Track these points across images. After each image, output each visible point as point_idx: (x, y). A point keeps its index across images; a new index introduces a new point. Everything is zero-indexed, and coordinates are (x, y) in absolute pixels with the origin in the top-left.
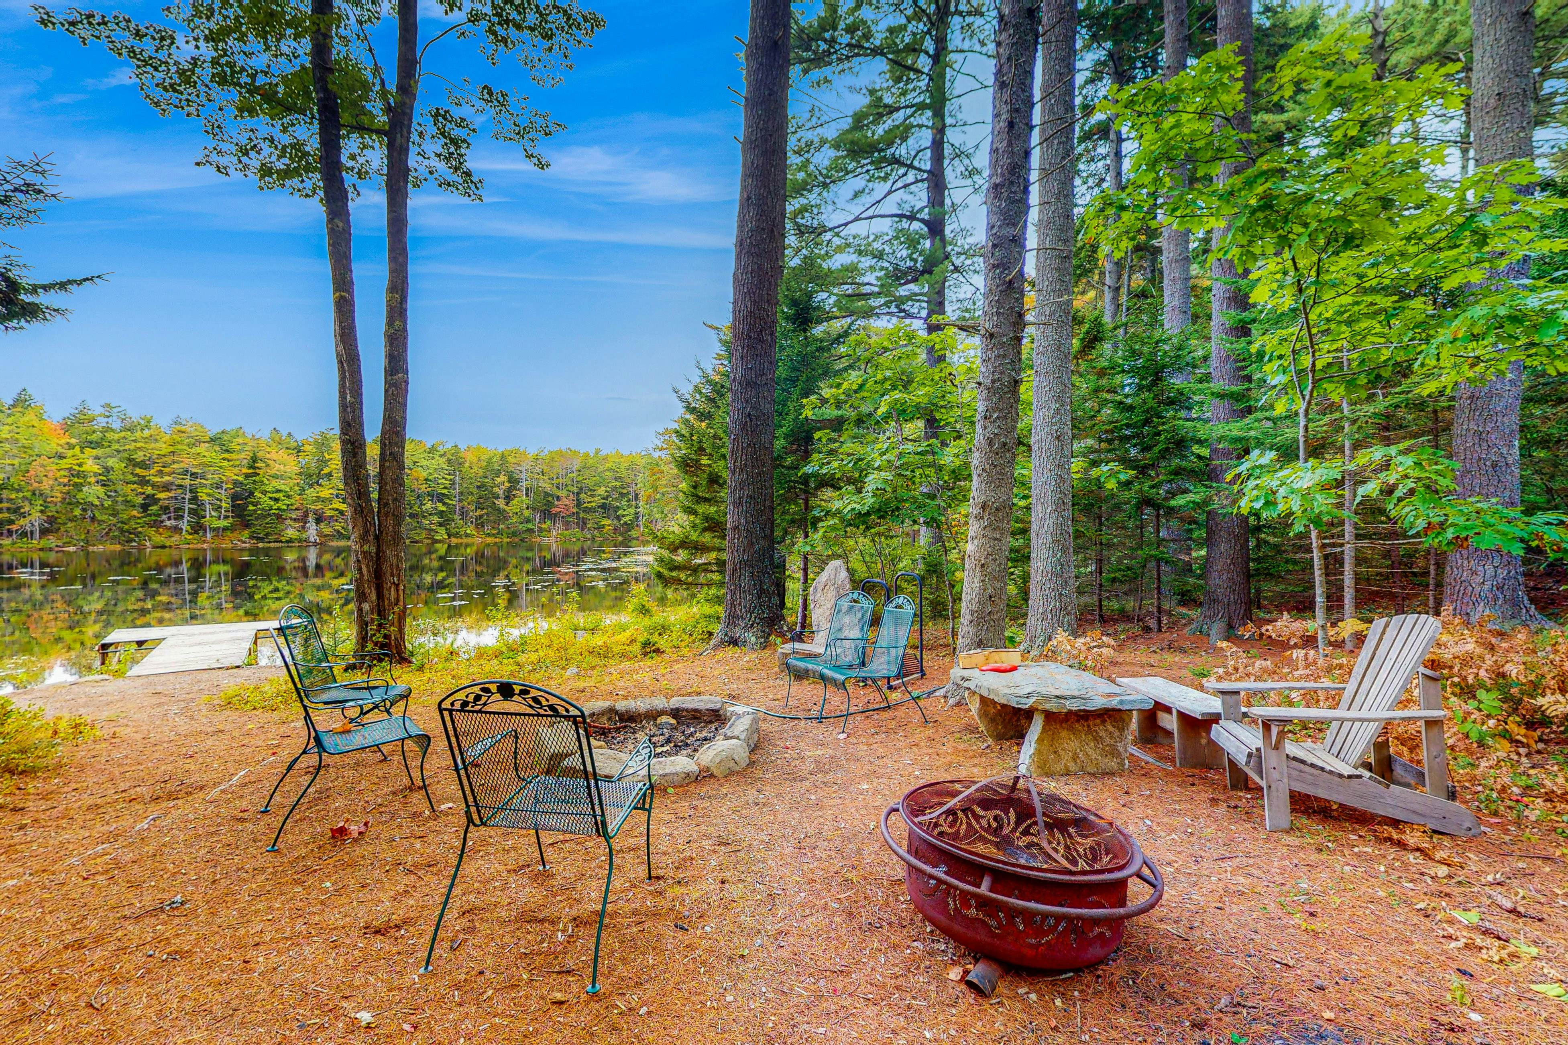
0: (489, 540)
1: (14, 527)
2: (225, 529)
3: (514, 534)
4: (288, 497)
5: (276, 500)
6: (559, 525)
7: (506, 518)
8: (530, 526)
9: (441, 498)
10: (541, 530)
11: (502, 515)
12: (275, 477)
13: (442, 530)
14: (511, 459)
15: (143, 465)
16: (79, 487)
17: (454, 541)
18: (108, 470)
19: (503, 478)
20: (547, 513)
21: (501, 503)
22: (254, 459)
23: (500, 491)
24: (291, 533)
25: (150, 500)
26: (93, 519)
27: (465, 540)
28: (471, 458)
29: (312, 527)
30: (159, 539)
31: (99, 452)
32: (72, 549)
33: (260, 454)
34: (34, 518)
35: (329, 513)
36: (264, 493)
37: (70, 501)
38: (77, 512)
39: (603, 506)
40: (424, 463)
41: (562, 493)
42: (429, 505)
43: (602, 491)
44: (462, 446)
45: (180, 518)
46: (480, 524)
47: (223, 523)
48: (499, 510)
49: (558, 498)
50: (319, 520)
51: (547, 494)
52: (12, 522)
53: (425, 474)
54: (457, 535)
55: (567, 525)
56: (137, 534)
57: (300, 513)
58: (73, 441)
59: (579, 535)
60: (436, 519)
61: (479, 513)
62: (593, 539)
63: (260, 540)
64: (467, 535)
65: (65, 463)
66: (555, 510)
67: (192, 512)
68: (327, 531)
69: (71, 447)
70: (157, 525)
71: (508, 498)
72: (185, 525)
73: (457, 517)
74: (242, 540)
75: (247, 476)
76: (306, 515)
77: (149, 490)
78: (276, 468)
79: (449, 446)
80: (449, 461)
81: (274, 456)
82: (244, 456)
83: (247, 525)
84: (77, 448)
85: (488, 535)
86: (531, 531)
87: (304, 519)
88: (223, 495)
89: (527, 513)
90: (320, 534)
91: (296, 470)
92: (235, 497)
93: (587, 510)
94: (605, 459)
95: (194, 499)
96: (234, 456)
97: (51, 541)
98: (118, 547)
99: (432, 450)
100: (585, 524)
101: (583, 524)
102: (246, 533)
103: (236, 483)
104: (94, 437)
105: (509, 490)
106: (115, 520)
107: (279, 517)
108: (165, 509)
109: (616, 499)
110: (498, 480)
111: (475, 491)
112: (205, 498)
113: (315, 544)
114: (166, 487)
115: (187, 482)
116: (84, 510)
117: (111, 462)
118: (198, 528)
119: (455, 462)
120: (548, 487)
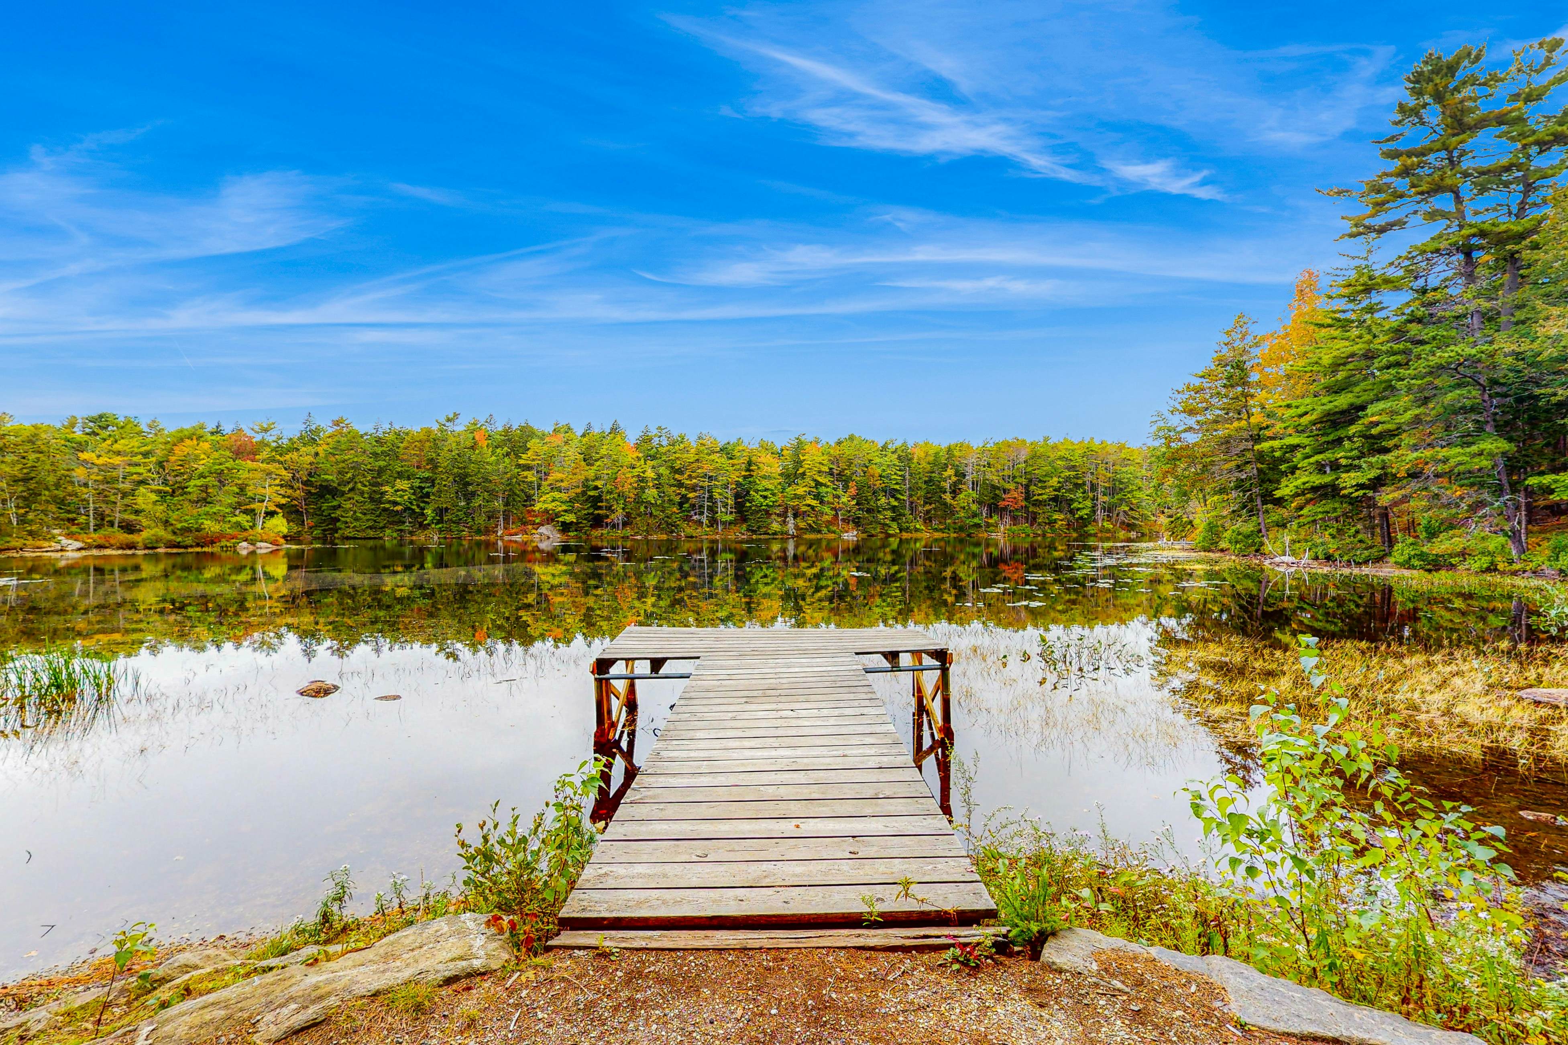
0: (938, 535)
1: (609, 521)
2: (730, 523)
3: (961, 529)
4: (774, 494)
5: (765, 497)
6: (1007, 519)
7: (953, 513)
8: (976, 520)
9: (893, 493)
10: (988, 525)
11: (948, 511)
12: (764, 477)
13: (894, 525)
14: (957, 453)
15: (679, 471)
16: (643, 489)
17: (905, 535)
18: (659, 476)
19: (950, 472)
20: (994, 508)
21: (948, 497)
22: (750, 463)
23: (947, 485)
24: (775, 526)
25: (684, 499)
26: (651, 514)
27: (915, 535)
28: (919, 453)
29: (790, 520)
30: (690, 531)
31: (654, 463)
32: (639, 537)
33: (754, 459)
34: (618, 515)
35: (804, 509)
36: (757, 491)
37: (639, 501)
38: (642, 509)
39: (1055, 499)
40: (877, 460)
41: (1010, 486)
42: (883, 500)
43: (1054, 482)
44: (910, 444)
45: (702, 513)
46: (928, 520)
47: (729, 518)
48: (945, 504)
49: (1005, 491)
50: (796, 515)
51: (994, 487)
52: (607, 517)
53: (879, 471)
54: (907, 530)
55: (1015, 519)
56: (676, 526)
57: (781, 509)
58: (641, 455)
59: (1029, 531)
60: (889, 514)
61: (928, 507)
62: (1044, 535)
63: (754, 532)
64: (917, 530)
65: (636, 472)
66: (1002, 504)
67: (710, 509)
68: (802, 525)
69: (639, 459)
70: (688, 519)
71: (954, 492)
72: (705, 520)
73: (907, 512)
74: (740, 533)
75: (745, 477)
76: (786, 511)
77: (683, 491)
78: (765, 470)
79: (898, 444)
80: (899, 458)
81: (763, 460)
82: (741, 461)
83: (745, 520)
84: (642, 461)
85: (936, 530)
86: (978, 526)
87: (784, 515)
88: (729, 494)
89: (974, 507)
90: (797, 527)
91: (779, 471)
92: (737, 496)
93: (1037, 504)
94: (1054, 448)
95: (711, 498)
96: (736, 461)
97: (628, 531)
98: (665, 537)
99: (885, 447)
101: (1033, 519)
102: (744, 526)
103: (738, 484)
104: (652, 452)
105: (955, 484)
106: (663, 515)
107: (767, 512)
108: (693, 506)
109: (1070, 491)
110: (946, 474)
111: (924, 486)
112: (717, 496)
113: (793, 537)
114: (693, 488)
115: (706, 484)
116: (646, 507)
117: (661, 470)
118: (713, 522)
119: (905, 458)
120: (995, 479)
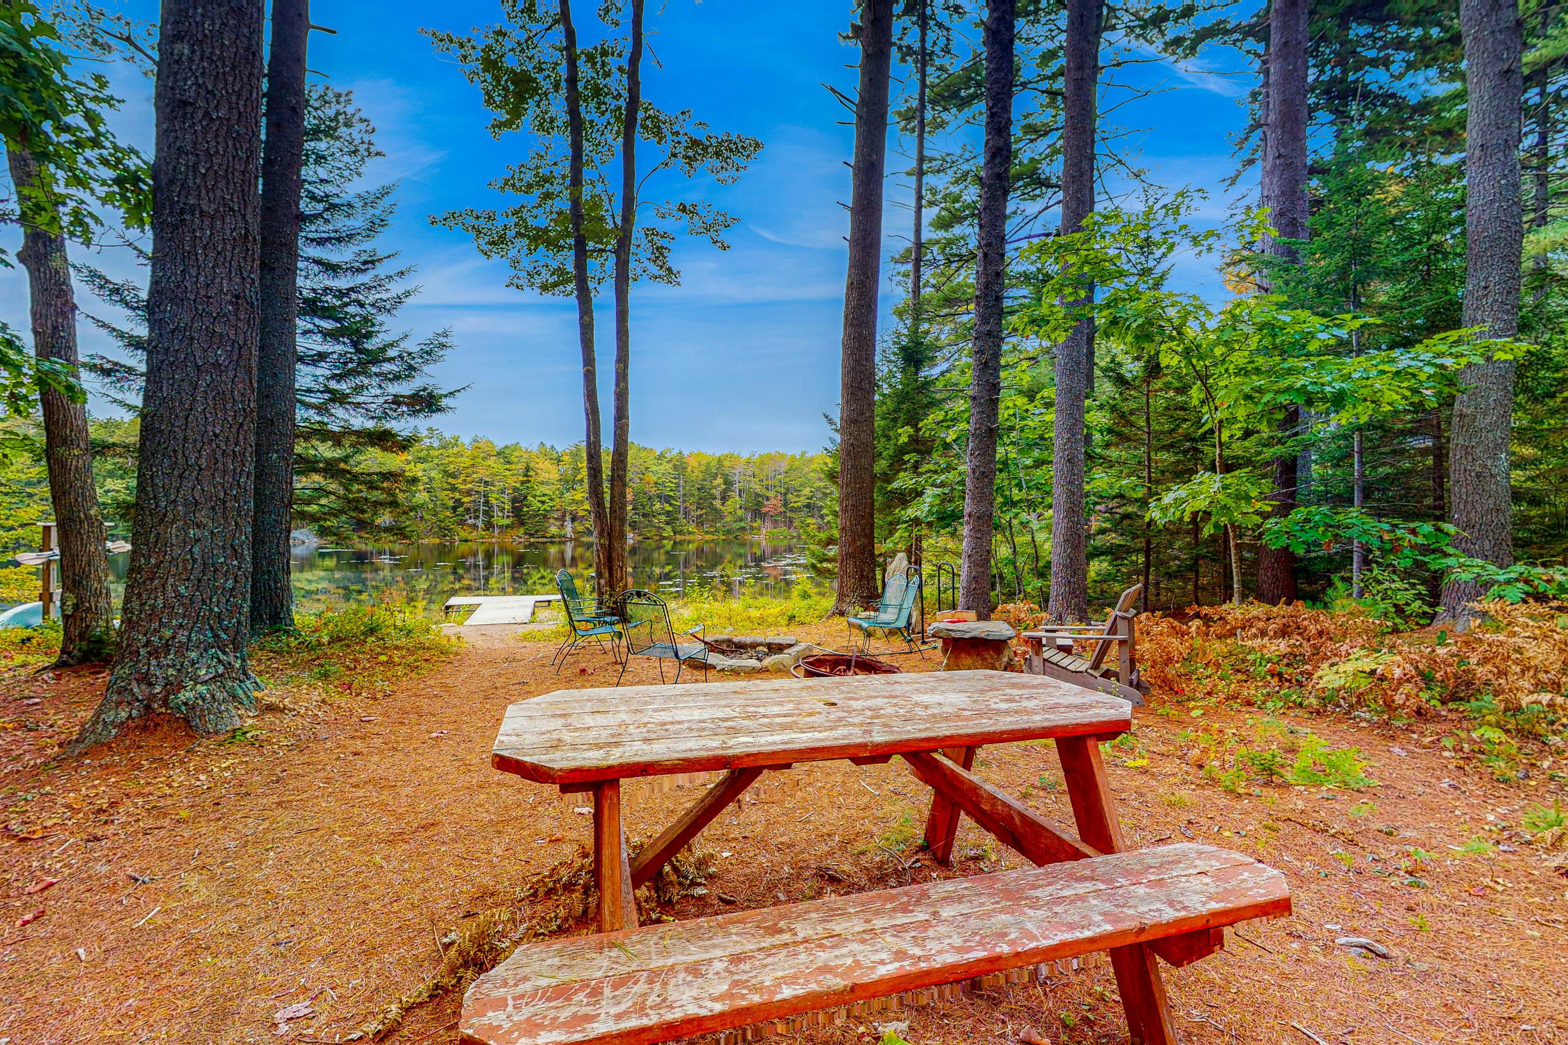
0: (708, 537)
2: (507, 526)
3: (729, 532)
4: (551, 500)
5: (543, 502)
6: (768, 523)
7: (722, 517)
8: (742, 524)
9: (667, 499)
10: (752, 528)
11: (719, 515)
12: (542, 483)
13: (669, 528)
14: (727, 463)
15: (453, 476)
16: (413, 493)
17: (679, 538)
18: (431, 479)
19: (719, 481)
20: (757, 513)
21: (717, 503)
22: (528, 469)
23: (716, 493)
24: (553, 530)
25: (458, 503)
26: (422, 518)
27: (688, 537)
28: (693, 463)
29: (568, 525)
30: (463, 534)
31: (425, 466)
32: (409, 542)
33: (532, 465)
35: (581, 513)
36: (534, 497)
38: (413, 513)
39: (808, 506)
40: (654, 468)
41: (771, 494)
42: (658, 506)
43: (807, 491)
44: (686, 453)
45: (477, 517)
46: (700, 523)
47: (507, 522)
48: (716, 510)
49: (768, 499)
50: (573, 520)
51: (758, 495)
53: (654, 478)
54: (681, 532)
55: (775, 523)
56: (450, 530)
57: (559, 513)
58: (410, 458)
59: (786, 533)
60: (663, 518)
61: (699, 512)
62: (799, 537)
63: (531, 535)
64: (690, 533)
66: (764, 510)
67: (486, 513)
68: (580, 528)
69: (408, 462)
70: (462, 523)
71: (724, 499)
72: (480, 524)
73: (681, 516)
74: (519, 535)
75: (523, 483)
76: (564, 516)
77: (457, 495)
78: (543, 476)
79: (675, 452)
80: (675, 467)
81: (540, 466)
82: (521, 466)
83: (522, 524)
84: (412, 464)
85: (707, 533)
86: (743, 529)
87: (562, 519)
88: (506, 498)
89: (740, 513)
90: (575, 531)
91: (557, 477)
92: (514, 500)
93: (793, 510)
94: (810, 460)
95: (487, 502)
96: (513, 467)
98: (437, 541)
99: (661, 457)
100: (791, 522)
101: (790, 523)
102: (522, 530)
103: (515, 489)
104: (422, 454)
105: (725, 491)
106: (434, 519)
107: (545, 516)
108: (468, 510)
109: (820, 499)
110: (715, 483)
111: (696, 493)
112: (494, 502)
113: (571, 540)
114: (469, 493)
115: (482, 489)
116: (417, 511)
117: (433, 474)
118: (489, 526)
119: (680, 467)
120: (757, 488)
